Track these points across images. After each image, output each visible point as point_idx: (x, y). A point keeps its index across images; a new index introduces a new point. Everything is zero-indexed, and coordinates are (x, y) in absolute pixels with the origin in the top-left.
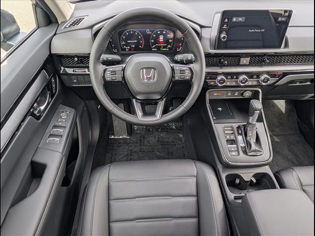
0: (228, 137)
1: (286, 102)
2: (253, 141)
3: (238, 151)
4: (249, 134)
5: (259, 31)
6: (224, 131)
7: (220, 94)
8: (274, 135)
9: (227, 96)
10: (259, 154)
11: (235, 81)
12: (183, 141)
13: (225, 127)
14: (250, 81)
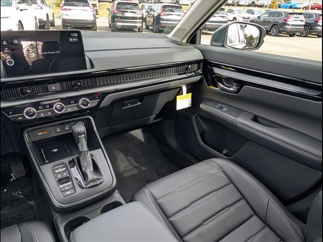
0: (59, 176)
1: (142, 131)
2: (89, 171)
3: (74, 187)
4: (83, 164)
5: (54, 53)
6: (53, 171)
7: (46, 132)
8: (142, 165)
9: (56, 132)
10: (98, 183)
11: (49, 111)
12: (35, 209)
13: (54, 166)
14: (69, 107)
